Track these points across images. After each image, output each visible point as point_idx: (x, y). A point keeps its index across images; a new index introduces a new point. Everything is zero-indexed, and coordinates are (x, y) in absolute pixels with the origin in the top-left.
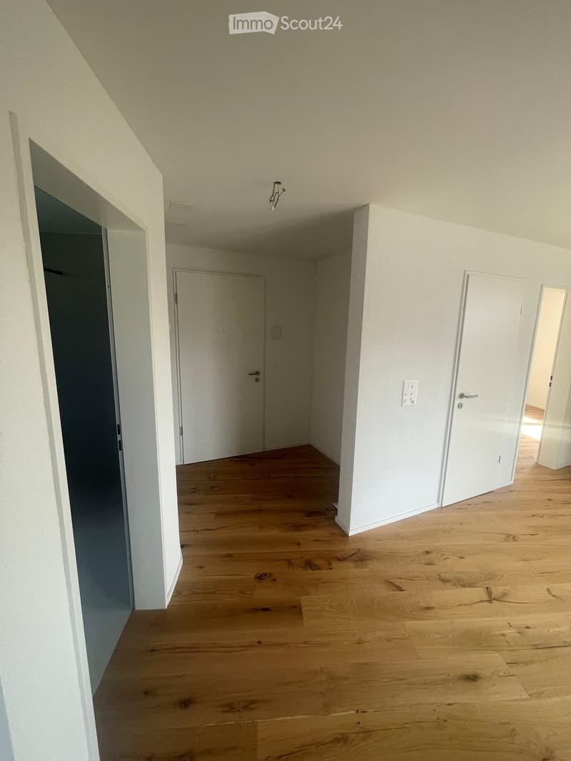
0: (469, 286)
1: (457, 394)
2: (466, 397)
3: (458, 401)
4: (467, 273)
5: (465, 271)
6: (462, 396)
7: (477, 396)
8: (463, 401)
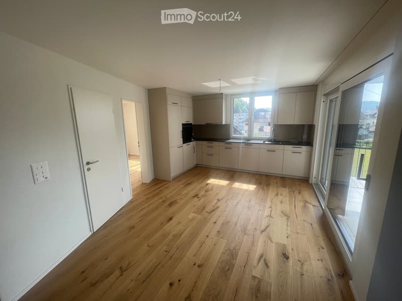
0: (73, 96)
1: (85, 163)
2: (91, 163)
3: (86, 167)
4: (69, 87)
5: (68, 86)
6: (88, 163)
7: (98, 161)
8: (90, 166)
